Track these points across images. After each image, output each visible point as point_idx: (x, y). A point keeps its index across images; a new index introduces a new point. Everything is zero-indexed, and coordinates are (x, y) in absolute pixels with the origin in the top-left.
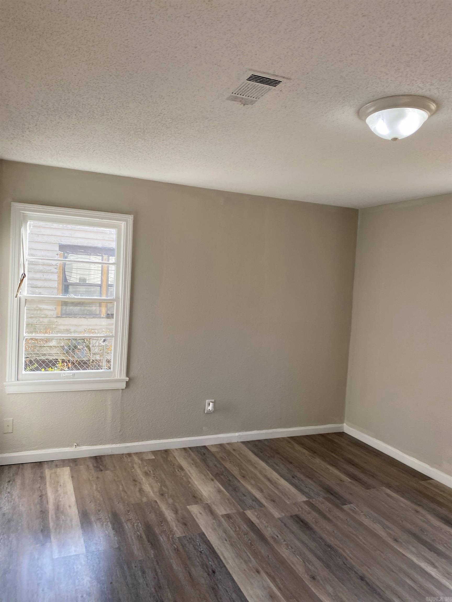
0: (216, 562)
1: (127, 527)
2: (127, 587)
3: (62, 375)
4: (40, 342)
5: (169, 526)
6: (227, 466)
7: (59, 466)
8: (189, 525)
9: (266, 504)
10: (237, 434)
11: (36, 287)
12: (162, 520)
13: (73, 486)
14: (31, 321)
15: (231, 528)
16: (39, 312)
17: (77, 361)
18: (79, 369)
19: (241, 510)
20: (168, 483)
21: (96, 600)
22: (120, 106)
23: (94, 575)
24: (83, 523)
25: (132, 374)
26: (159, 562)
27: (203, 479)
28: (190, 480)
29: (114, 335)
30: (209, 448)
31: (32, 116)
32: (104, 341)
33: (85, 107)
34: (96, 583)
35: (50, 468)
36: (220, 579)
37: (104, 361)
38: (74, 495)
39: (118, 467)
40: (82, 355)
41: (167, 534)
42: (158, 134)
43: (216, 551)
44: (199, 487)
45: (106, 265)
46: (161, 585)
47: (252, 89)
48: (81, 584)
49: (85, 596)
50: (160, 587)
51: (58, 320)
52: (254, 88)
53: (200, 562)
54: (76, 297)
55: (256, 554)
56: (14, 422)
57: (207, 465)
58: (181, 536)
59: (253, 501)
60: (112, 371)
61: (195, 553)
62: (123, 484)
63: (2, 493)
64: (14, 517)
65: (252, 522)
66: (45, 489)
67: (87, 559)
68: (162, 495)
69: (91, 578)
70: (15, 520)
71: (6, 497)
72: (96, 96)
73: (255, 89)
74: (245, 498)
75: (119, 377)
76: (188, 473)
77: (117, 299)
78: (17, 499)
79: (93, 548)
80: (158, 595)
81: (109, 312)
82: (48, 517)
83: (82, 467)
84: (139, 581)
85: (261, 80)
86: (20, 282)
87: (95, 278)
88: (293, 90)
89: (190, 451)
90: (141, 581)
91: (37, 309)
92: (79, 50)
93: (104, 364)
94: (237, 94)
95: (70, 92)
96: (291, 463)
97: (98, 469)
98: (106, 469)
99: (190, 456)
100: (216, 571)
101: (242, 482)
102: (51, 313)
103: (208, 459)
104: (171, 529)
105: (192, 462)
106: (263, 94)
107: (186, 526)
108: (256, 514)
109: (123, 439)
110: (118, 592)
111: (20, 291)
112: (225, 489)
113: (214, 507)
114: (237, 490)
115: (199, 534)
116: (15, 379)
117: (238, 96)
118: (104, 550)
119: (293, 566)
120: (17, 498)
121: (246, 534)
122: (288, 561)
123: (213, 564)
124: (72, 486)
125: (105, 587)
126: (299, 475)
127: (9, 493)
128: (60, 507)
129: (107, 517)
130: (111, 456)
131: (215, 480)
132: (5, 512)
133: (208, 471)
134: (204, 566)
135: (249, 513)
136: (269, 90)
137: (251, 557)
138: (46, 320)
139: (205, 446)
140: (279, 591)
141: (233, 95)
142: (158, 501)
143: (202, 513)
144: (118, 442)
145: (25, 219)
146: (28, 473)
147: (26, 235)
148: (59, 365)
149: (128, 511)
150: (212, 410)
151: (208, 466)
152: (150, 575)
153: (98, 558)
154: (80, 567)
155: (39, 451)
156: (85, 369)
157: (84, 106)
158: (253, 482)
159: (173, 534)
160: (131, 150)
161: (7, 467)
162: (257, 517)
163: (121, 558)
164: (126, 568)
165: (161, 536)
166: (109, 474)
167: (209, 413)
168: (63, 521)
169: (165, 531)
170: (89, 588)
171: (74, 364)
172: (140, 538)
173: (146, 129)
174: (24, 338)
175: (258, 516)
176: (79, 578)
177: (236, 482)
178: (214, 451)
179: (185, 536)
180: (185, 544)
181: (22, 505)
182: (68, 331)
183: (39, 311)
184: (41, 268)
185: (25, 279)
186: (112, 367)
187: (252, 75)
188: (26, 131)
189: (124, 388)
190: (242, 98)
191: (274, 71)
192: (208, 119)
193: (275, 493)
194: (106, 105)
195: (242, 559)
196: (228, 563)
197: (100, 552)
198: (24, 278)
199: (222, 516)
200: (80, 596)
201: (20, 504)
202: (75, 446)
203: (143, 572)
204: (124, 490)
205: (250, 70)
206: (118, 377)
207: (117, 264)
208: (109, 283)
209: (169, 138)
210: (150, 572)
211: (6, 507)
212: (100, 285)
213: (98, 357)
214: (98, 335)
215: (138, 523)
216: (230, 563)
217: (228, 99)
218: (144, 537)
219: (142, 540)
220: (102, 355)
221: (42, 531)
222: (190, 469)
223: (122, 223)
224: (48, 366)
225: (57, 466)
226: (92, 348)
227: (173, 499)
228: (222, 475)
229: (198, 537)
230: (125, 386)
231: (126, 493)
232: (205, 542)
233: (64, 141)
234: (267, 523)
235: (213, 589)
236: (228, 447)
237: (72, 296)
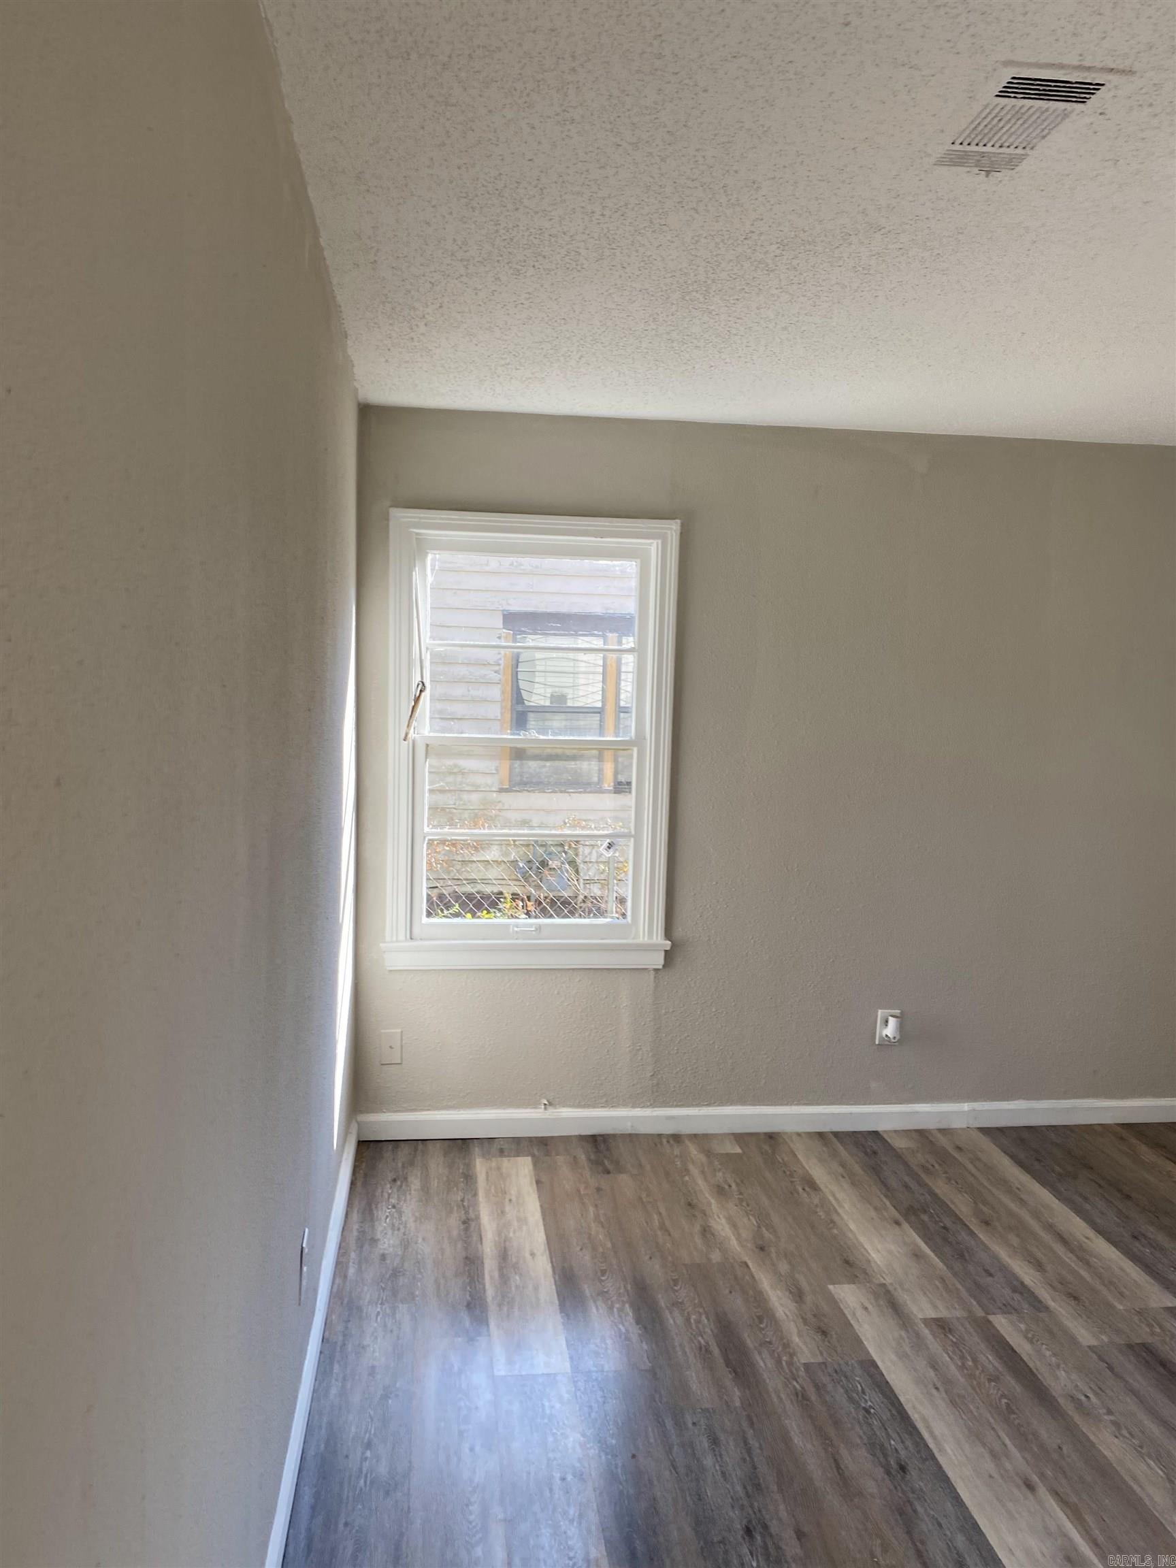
0: (909, 1443)
1: (674, 1320)
2: (673, 1471)
3: (511, 930)
4: (462, 849)
5: (782, 1331)
6: (937, 1191)
7: (506, 1154)
8: (834, 1336)
9: (1051, 1304)
10: (966, 1107)
11: (453, 719)
12: (764, 1315)
13: (541, 1206)
14: (441, 799)
15: (950, 1357)
16: (459, 778)
17: (546, 898)
18: (551, 916)
19: (980, 1313)
20: (776, 1219)
21: (598, 1492)
22: (645, 227)
23: (590, 1431)
24: (564, 1298)
25: (679, 932)
26: (755, 1419)
27: (873, 1219)
28: (835, 1218)
29: (633, 833)
30: (889, 1140)
31: (430, 282)
32: (610, 846)
33: (556, 242)
34: (597, 1452)
35: (486, 1155)
36: (921, 1490)
37: (610, 898)
38: (542, 1228)
39: (648, 1167)
40: (558, 884)
41: (774, 1351)
42: (746, 292)
43: (910, 1413)
44: (862, 1239)
45: (613, 656)
46: (761, 1481)
47: (1013, 121)
48: (560, 1448)
49: (569, 1477)
50: (759, 1485)
51: (505, 797)
52: (1018, 120)
53: (864, 1437)
54: (542, 737)
55: (1024, 1437)
56: (403, 1038)
57: (882, 1182)
58: (812, 1361)
59: (1015, 1290)
60: (630, 922)
61: (851, 1413)
62: (663, 1211)
63: (379, 1205)
64: (406, 1265)
65: (1013, 1349)
66: (475, 1204)
67: (573, 1389)
68: (762, 1249)
69: (584, 1435)
70: (408, 1273)
71: (387, 1217)
72: (583, 207)
73: (1020, 122)
74: (989, 1279)
75: (646, 939)
76: (831, 1198)
77: (639, 741)
78: (412, 1225)
79: (589, 1363)
80: (752, 1506)
81: (621, 778)
82: (483, 1274)
83: (560, 1159)
84: (705, 1463)
85: (1041, 88)
86: (413, 704)
87: (589, 694)
88: (1140, 106)
89: (834, 1140)
90: (708, 1461)
91: (455, 770)
92: (539, 86)
93: (612, 906)
94: (965, 143)
95: (518, 206)
96: (1128, 1197)
97: (601, 1168)
98: (620, 1169)
99: (834, 1154)
100: (910, 1468)
101: (981, 1236)
102: (489, 780)
103: (885, 1168)
104: (785, 1341)
105: (841, 1170)
106: (1046, 131)
107: (826, 1336)
108: (1023, 1326)
109: (659, 1095)
110: (650, 1481)
111: (414, 723)
112: (934, 1251)
113: (903, 1297)
114: (967, 1258)
115: (861, 1363)
116: (406, 937)
117: (968, 148)
118: (615, 1372)
119: (1135, 1487)
120: (412, 1220)
121: (994, 1379)
122: (1122, 1472)
123: (900, 1447)
124: (538, 1204)
125: (620, 1465)
126: (1151, 1231)
127: (394, 1207)
128: (510, 1253)
129: (621, 1291)
130: (632, 1138)
131: (906, 1226)
132: (386, 1252)
133: (884, 1200)
134: (876, 1448)
135: (1001, 1323)
136: (1066, 115)
137: (1008, 1442)
138: (475, 797)
139: (876, 1133)
140: (1093, 1550)
141: (957, 147)
142: (750, 1264)
143: (870, 1307)
144: (649, 1104)
145: (420, 548)
146: (437, 1164)
147: (425, 586)
148: (505, 905)
149: (674, 1280)
150: (894, 1038)
151: (884, 1183)
152: (732, 1451)
153: (602, 1389)
154: (558, 1406)
155: (462, 1112)
156: (566, 916)
157: (553, 240)
158: (1015, 1241)
159: (792, 1355)
160: (674, 345)
161: (390, 1146)
162: (1026, 1338)
163: (657, 1396)
164: (669, 1423)
165: (760, 1353)
166: (625, 1183)
167: (886, 1044)
168: (517, 1287)
169: (770, 1343)
170: (579, 1460)
171: (540, 903)
172: (704, 1351)
173: (714, 281)
174: (425, 838)
175: (1030, 1336)
176: (554, 1431)
177: (963, 1235)
178: (900, 1148)
179: (823, 1363)
180: (824, 1385)
181: (424, 1239)
182: (525, 823)
183: (460, 776)
184: (462, 671)
185: (426, 695)
186: (629, 914)
187: (1014, 78)
188: (419, 324)
189: (661, 967)
190: (983, 154)
191: (1081, 55)
192: (882, 232)
193: (1082, 1277)
194: (608, 228)
195: (984, 1445)
196: (941, 1450)
197: (605, 1374)
198: (423, 694)
199: (926, 1321)
200: (557, 1475)
201: (417, 1237)
202: (543, 1107)
203: (715, 1441)
204: (663, 1227)
205: (1008, 63)
206: (644, 937)
207: (639, 651)
208: (622, 704)
209: (775, 301)
210: (731, 1443)
211: (389, 1240)
212: (599, 710)
213: (596, 890)
214: (596, 832)
215: (700, 1314)
216: (949, 1451)
217: (940, 163)
218: (716, 1351)
219: (709, 1358)
220: (605, 883)
221: (468, 1306)
222: (835, 1188)
223: (650, 544)
224: (479, 906)
225: (502, 1152)
226: (581, 866)
227: (790, 1263)
228: (925, 1212)
229: (858, 1371)
230: (662, 961)
231: (670, 1235)
232: (878, 1386)
233: (506, 341)
234: (1055, 1355)
235: (902, 1513)
236: (943, 1141)
237: (533, 734)
